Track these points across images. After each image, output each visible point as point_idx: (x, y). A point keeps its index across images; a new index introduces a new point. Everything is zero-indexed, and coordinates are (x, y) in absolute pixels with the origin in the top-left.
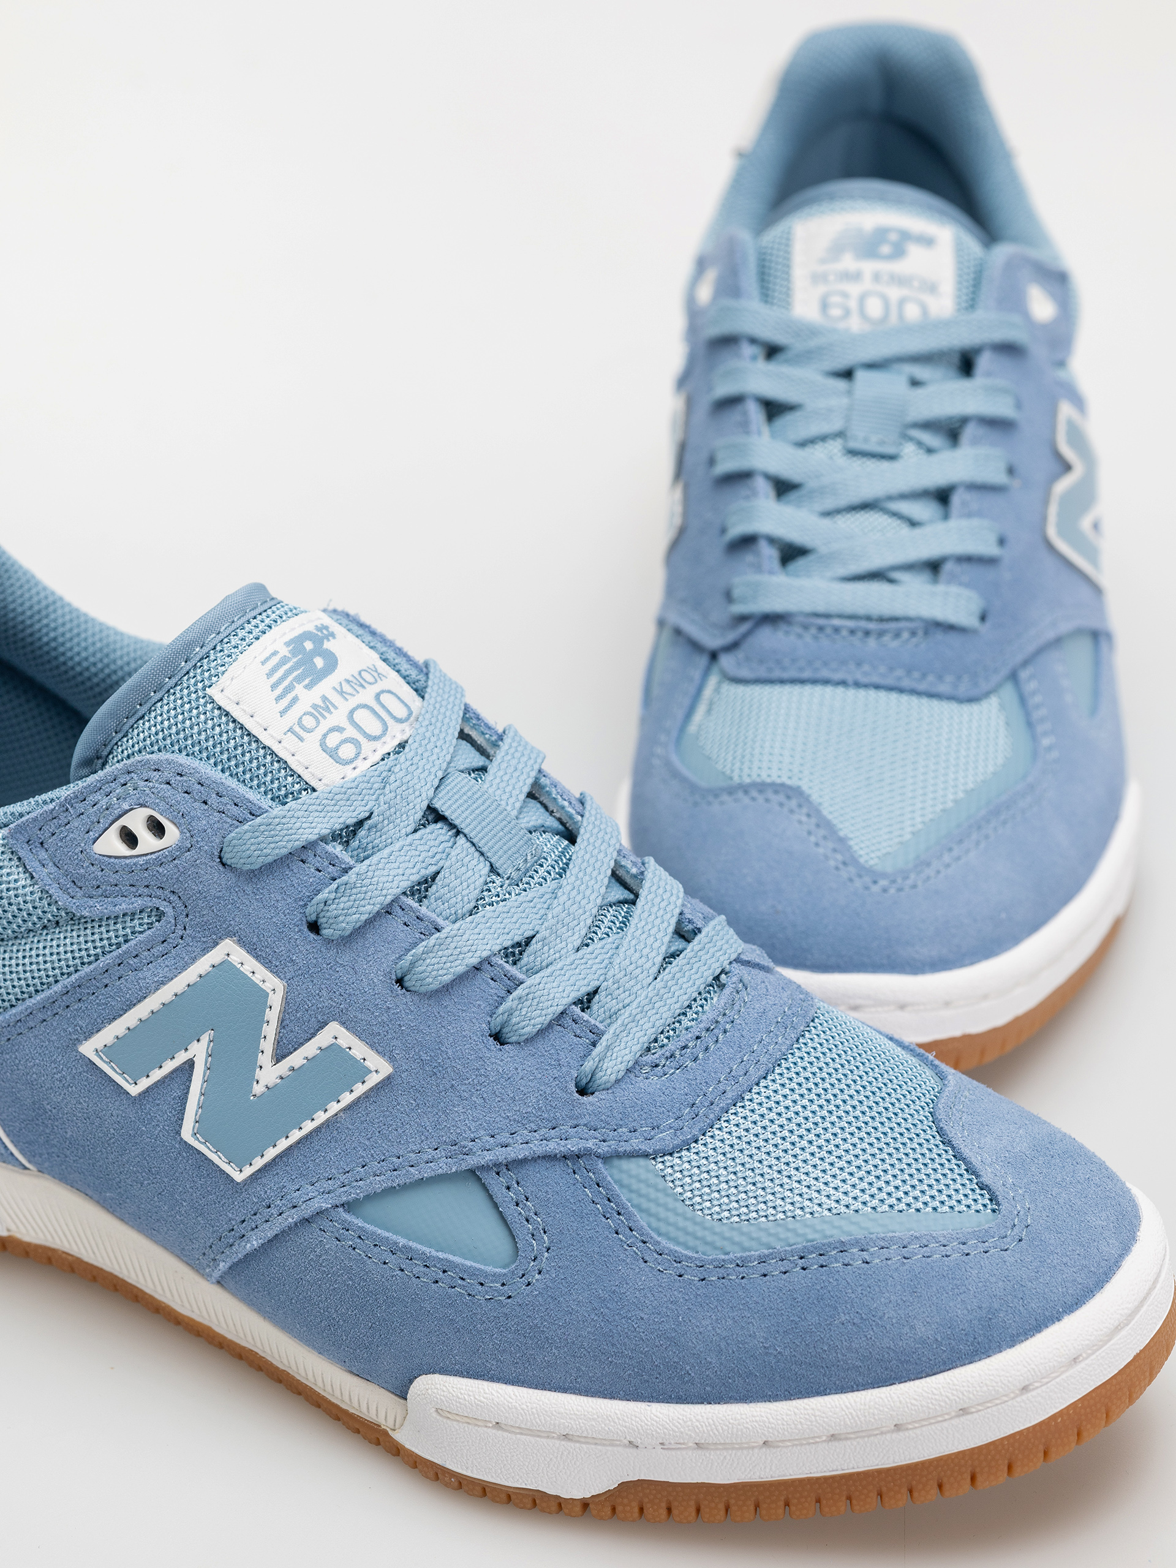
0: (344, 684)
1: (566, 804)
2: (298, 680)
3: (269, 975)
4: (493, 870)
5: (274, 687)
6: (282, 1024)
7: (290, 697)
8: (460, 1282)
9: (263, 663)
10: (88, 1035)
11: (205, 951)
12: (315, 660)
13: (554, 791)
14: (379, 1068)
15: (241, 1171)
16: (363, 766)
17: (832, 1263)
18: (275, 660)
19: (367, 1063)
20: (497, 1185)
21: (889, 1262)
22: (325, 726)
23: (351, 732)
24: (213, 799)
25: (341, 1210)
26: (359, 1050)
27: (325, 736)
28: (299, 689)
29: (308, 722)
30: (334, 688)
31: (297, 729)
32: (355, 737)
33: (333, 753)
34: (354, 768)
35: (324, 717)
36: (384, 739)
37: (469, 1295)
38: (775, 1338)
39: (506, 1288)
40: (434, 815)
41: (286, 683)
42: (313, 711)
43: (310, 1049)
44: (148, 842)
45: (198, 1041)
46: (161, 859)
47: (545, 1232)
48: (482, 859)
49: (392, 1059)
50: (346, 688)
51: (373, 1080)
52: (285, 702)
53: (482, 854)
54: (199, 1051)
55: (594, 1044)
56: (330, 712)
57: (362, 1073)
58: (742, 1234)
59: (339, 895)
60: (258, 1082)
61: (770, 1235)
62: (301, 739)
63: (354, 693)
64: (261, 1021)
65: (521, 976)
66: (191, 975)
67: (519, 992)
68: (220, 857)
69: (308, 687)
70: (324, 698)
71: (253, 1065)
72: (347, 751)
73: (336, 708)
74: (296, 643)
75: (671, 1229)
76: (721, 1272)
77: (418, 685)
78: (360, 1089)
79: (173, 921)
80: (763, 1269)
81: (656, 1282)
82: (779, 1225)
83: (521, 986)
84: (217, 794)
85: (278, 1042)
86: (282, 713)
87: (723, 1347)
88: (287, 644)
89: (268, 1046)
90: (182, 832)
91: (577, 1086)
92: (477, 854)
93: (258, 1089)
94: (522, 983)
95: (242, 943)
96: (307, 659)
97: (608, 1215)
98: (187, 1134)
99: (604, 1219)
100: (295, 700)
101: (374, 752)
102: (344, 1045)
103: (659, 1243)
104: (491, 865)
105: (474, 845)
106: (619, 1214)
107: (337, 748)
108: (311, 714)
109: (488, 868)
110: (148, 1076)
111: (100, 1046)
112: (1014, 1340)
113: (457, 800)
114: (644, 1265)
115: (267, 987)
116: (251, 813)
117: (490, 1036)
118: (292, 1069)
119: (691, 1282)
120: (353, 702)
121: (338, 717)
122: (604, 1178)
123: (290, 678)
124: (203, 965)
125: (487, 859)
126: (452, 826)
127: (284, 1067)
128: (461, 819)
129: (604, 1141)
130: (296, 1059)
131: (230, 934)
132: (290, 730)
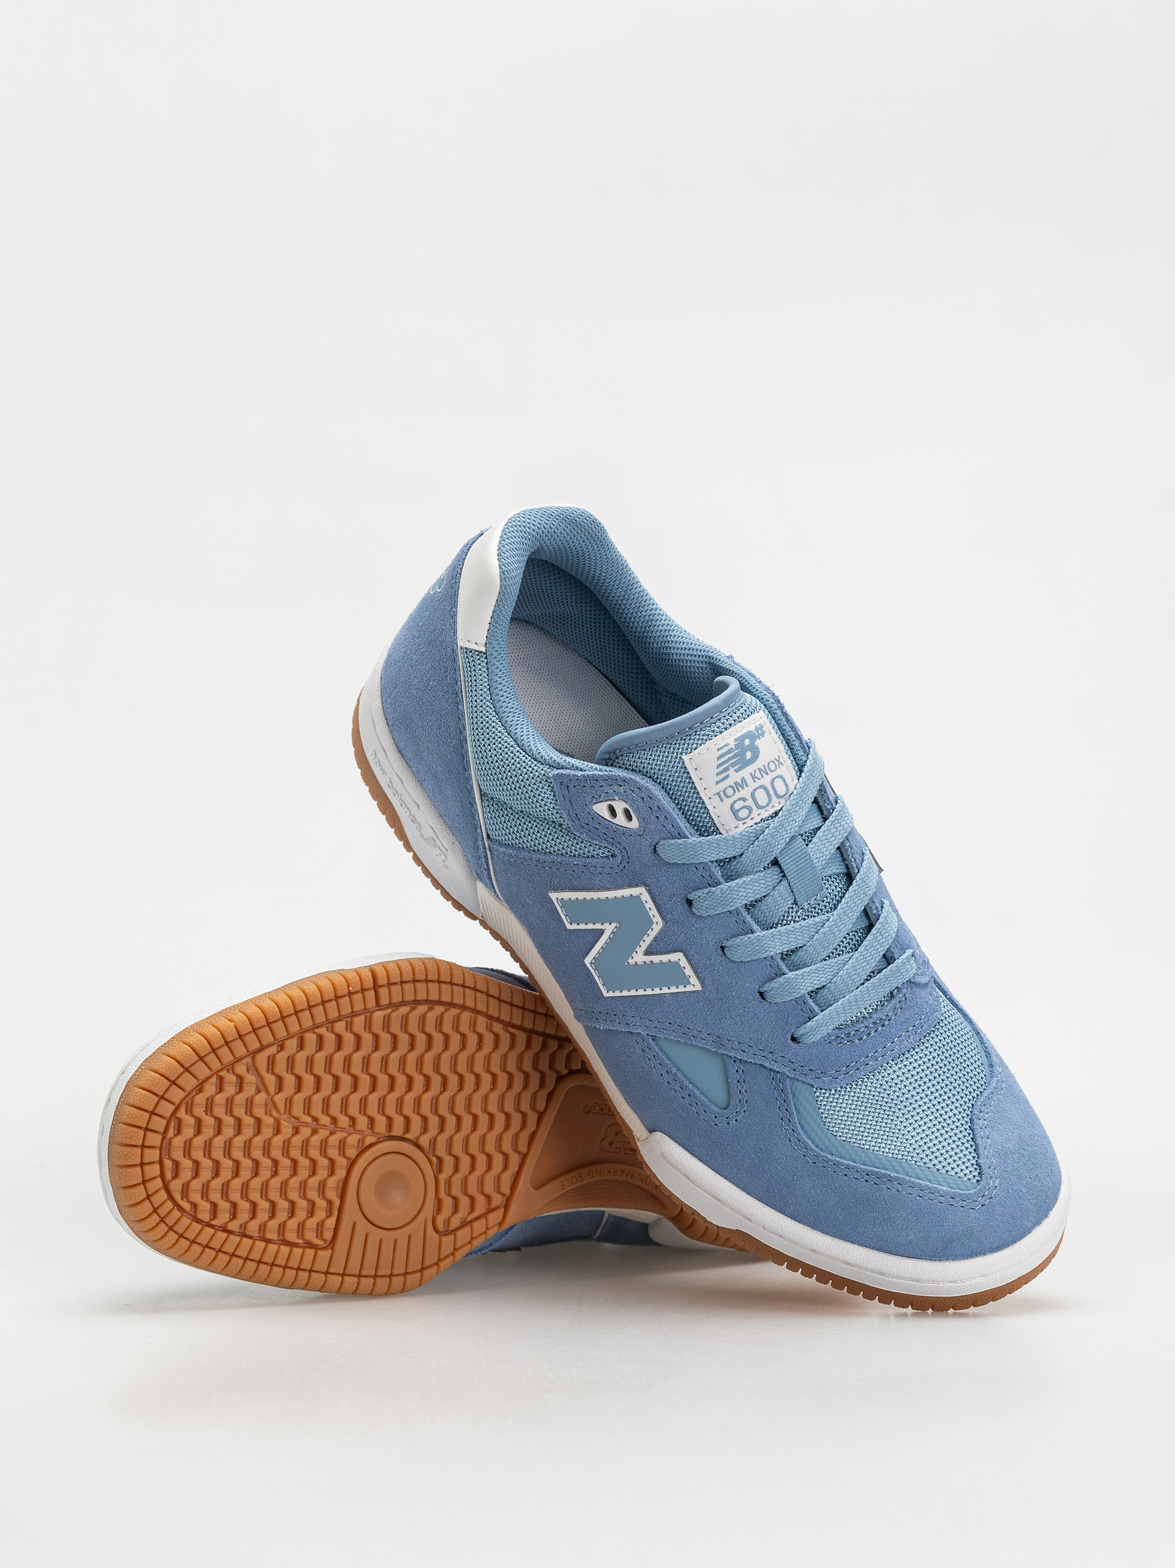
0: (757, 771)
1: (853, 860)
2: (733, 765)
3: (657, 915)
4: (795, 903)
5: (719, 766)
6: (655, 939)
7: (724, 775)
8: (695, 1104)
9: (718, 750)
10: (556, 890)
11: (630, 886)
12: (747, 753)
13: (849, 851)
14: (695, 985)
15: (608, 992)
16: (750, 823)
17: (881, 1184)
18: (726, 749)
19: (690, 979)
20: (733, 1068)
21: (910, 1196)
22: (738, 795)
23: (750, 802)
24: (662, 818)
25: (650, 1038)
26: (689, 971)
27: (735, 802)
28: (732, 771)
29: (730, 791)
30: (751, 774)
31: (722, 794)
32: (751, 806)
33: (735, 813)
34: (744, 823)
35: (739, 791)
36: (766, 808)
37: (697, 1113)
38: (838, 1209)
39: (716, 1119)
40: (775, 863)
41: (726, 766)
42: (734, 786)
43: (665, 958)
44: (621, 819)
45: (610, 924)
46: (625, 832)
47: (746, 1102)
48: (792, 894)
49: (702, 983)
50: (758, 774)
51: (689, 988)
52: (721, 777)
53: (792, 892)
54: (609, 929)
55: (810, 1019)
56: (743, 788)
57: (687, 982)
58: (844, 1148)
59: (708, 896)
60: (632, 958)
61: (857, 1155)
62: (722, 801)
63: (761, 778)
64: (645, 933)
65: (786, 970)
66: (619, 893)
67: (781, 979)
68: (655, 846)
69: (736, 771)
70: (743, 780)
71: (633, 950)
72: (743, 813)
73: (747, 786)
74: (740, 740)
75: (810, 1129)
76: (825, 1164)
77: (801, 763)
78: (681, 989)
79: (620, 861)
80: (846, 1171)
81: (791, 1154)
82: (863, 1152)
83: (784, 976)
84: (665, 816)
85: (650, 946)
86: (717, 783)
87: (811, 1200)
88: (735, 740)
89: (644, 945)
90: (640, 826)
91: (792, 1036)
92: (790, 891)
93: (631, 961)
94: (784, 974)
95: (650, 892)
96: (743, 753)
97: (781, 1109)
98: (588, 961)
99: (778, 1110)
100: (727, 777)
101: (758, 815)
102: (682, 965)
103: (800, 1135)
104: (795, 899)
105: (790, 885)
106: (787, 1110)
107: (739, 810)
108: (732, 787)
109: (792, 901)
110: (578, 924)
111: (560, 898)
112: (956, 1257)
113: (791, 857)
114: (788, 1141)
115: (655, 920)
116: (679, 834)
117: (758, 992)
118: (652, 962)
119: (808, 1162)
120: (759, 783)
121: (745, 793)
122: (787, 1090)
123: (729, 763)
124: (627, 892)
125: (794, 895)
126: (782, 872)
127: (648, 959)
128: (789, 870)
129: (794, 1070)
130: (656, 959)
131: (645, 885)
132: (718, 794)
